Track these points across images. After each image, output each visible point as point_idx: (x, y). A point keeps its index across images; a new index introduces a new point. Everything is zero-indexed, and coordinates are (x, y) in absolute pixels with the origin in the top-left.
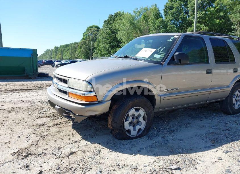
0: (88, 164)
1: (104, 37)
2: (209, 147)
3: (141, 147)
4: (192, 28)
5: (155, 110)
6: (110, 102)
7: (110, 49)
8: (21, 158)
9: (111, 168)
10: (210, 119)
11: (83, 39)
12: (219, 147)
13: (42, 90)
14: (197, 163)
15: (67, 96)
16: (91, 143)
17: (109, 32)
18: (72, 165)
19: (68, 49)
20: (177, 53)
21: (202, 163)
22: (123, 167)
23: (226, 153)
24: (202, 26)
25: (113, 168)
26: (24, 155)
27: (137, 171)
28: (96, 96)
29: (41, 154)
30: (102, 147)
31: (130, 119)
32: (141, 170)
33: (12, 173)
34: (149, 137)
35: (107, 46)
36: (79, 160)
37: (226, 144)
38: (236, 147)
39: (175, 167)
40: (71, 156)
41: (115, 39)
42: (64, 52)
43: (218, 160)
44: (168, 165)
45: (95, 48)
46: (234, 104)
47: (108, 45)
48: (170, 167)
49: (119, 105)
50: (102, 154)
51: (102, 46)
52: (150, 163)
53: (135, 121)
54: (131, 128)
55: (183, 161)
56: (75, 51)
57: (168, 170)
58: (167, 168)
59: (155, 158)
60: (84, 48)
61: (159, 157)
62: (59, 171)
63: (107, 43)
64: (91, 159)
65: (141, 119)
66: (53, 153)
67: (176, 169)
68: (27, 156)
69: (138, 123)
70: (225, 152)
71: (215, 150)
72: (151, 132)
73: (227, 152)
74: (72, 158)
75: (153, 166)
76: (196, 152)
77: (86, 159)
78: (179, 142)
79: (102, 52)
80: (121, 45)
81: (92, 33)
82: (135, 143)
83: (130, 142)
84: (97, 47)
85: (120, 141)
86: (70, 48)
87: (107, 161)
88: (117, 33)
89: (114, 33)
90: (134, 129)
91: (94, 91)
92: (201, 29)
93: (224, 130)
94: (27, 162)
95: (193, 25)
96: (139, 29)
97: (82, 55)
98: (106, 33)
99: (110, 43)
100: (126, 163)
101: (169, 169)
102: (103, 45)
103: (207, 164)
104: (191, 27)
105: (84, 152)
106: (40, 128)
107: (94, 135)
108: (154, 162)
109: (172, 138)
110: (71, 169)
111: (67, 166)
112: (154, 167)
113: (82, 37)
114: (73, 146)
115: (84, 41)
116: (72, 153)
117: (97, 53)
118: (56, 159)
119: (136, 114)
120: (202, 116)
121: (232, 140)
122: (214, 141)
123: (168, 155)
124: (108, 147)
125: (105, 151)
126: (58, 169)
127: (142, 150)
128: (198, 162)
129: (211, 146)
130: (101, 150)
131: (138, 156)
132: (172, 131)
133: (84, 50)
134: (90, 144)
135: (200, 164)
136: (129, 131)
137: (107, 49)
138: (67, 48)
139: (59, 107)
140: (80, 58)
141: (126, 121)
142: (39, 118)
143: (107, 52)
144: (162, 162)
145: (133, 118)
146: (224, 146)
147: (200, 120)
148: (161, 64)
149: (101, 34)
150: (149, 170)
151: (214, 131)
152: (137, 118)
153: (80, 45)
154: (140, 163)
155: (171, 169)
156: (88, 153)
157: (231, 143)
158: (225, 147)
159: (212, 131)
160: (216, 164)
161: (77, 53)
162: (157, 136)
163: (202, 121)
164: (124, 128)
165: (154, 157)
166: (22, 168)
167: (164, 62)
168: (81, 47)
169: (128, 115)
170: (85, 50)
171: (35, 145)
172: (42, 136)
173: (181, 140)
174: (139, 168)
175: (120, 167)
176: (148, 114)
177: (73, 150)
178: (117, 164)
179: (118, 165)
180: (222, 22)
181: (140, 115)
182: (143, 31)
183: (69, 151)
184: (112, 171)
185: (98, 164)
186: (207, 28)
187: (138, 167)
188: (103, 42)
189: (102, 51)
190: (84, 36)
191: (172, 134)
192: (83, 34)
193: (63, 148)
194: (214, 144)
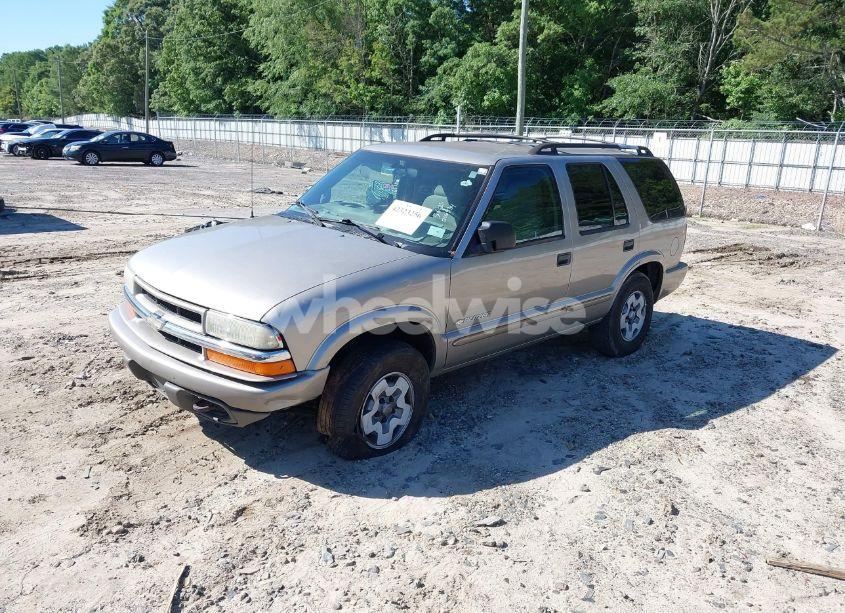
0: (291, 536)
1: (194, 32)
2: (563, 460)
3: (407, 475)
4: (512, 25)
5: (435, 373)
6: (327, 371)
7: (220, 80)
8: (110, 539)
9: (350, 538)
10: (566, 376)
11: (106, 34)
12: (585, 460)
13: (18, 284)
14: (537, 505)
15: (201, 357)
16: (277, 476)
17: (212, 15)
18: (254, 542)
19: (42, 73)
20: (486, 225)
21: (547, 503)
22: (377, 533)
23: (599, 473)
24: (543, 20)
25: (356, 539)
26: (115, 530)
27: (411, 538)
28: (291, 359)
29: (158, 523)
30: (312, 486)
31: (376, 407)
32: (420, 534)
33: (110, 579)
34: (420, 444)
35: (209, 69)
36: (264, 526)
37: (600, 449)
38: (619, 455)
39: (492, 519)
40: (239, 519)
41: (239, 45)
42: (28, 83)
43: (581, 493)
44: (478, 516)
45: (156, 72)
46: (624, 330)
47: (213, 64)
48: (482, 522)
49: (348, 375)
50: (316, 506)
51: (186, 67)
52: (436, 514)
53: (387, 408)
54: (378, 427)
55: (507, 504)
56: (76, 81)
57: (479, 529)
58: (476, 523)
59: (446, 500)
60: (112, 72)
61: (454, 497)
62: (228, 559)
63: (208, 59)
64: (292, 522)
65: (401, 402)
66: (190, 518)
67: (495, 525)
68: (125, 532)
69: (395, 411)
70: (597, 470)
71: (574, 467)
72: (424, 430)
73: (602, 469)
74: (246, 525)
75: (444, 521)
76: (535, 476)
77: (282, 522)
78: (493, 450)
79: (188, 92)
80: (262, 67)
81: (143, 12)
82: (389, 465)
83: (376, 464)
84: (169, 71)
85: (350, 463)
86: (54, 68)
87: (336, 522)
88: (244, 21)
89: (233, 18)
90: (385, 430)
91: (286, 348)
92: (541, 29)
93: (596, 410)
94: (132, 548)
95: (515, 13)
96: (331, 12)
97: (106, 99)
98: (202, 17)
99: (220, 58)
100: (381, 522)
101: (480, 526)
102: (192, 64)
103: (557, 504)
104: (510, 19)
105: (269, 504)
106: (106, 441)
107: (277, 454)
108: (445, 512)
109: (477, 441)
110: (254, 552)
111: (242, 545)
112: (448, 526)
113: (102, 26)
114: (231, 490)
115: (112, 43)
116: (241, 512)
117: (165, 94)
118: (206, 530)
119: (390, 391)
120: (543, 367)
121: (615, 439)
122: (574, 442)
123: (473, 491)
124: (326, 485)
125: (322, 496)
126: (225, 556)
127: (412, 484)
128: (540, 500)
129: (567, 456)
130: (310, 493)
131: (406, 500)
132: (473, 419)
133: (112, 79)
134: (275, 479)
135: (543, 506)
136: (373, 436)
137: (209, 79)
138: (38, 67)
139: (177, 389)
140: (97, 109)
141: (366, 412)
142: (81, 405)
143: (209, 93)
144: (463, 511)
145: (382, 401)
146: (595, 454)
147: (541, 381)
148: (448, 256)
149: (181, 20)
150: (438, 532)
151: (573, 415)
152: (391, 399)
153: (96, 58)
154: (413, 516)
155: (485, 525)
156: (280, 507)
157: (610, 447)
158: (597, 459)
159: (569, 413)
160: (577, 502)
161: (82, 89)
162: (440, 437)
163: (544, 382)
164: (362, 431)
165: (442, 499)
166: (130, 565)
167: (454, 249)
168: (98, 66)
169: (371, 397)
170: (118, 79)
171: (127, 497)
172: (130, 470)
173: (499, 447)
174: (416, 531)
175: (372, 533)
176: (416, 386)
177: (240, 502)
178: (362, 527)
179: (365, 529)
180: (605, 11)
181: (398, 392)
182: (344, 22)
183: (229, 506)
184: (355, 545)
185: (316, 532)
186: (559, 29)
187: (411, 529)
188: (188, 52)
189: (188, 84)
190: (108, 23)
191: (476, 430)
192: (104, 15)
193: (208, 500)
194: (573, 453)
